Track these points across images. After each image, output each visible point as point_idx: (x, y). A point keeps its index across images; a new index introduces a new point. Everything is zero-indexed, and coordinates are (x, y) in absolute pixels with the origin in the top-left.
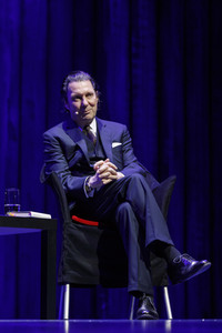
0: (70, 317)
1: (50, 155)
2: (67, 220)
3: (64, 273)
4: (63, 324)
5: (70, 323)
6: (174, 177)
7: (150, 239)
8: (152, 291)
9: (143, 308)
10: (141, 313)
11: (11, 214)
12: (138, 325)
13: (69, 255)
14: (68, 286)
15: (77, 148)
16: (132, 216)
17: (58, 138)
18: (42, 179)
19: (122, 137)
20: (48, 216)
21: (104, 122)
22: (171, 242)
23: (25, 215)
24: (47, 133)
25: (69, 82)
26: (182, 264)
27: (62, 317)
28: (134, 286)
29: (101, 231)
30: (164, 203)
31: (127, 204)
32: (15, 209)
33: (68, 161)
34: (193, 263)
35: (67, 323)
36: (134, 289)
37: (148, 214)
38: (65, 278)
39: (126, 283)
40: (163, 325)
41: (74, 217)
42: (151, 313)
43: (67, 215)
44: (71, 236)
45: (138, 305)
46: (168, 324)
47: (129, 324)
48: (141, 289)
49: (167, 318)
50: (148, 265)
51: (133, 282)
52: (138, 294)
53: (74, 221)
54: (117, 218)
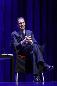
0: (18, 81)
1: (13, 39)
2: (17, 56)
3: (16, 70)
4: (16, 83)
5: (18, 83)
6: (45, 45)
7: (39, 61)
8: (39, 74)
9: (37, 79)
10: (36, 80)
11: (2, 54)
12: (36, 83)
13: (18, 65)
14: (17, 73)
15: (20, 37)
16: (34, 55)
17: (15, 35)
18: (11, 45)
19: (31, 34)
20: (12, 55)
21: (27, 30)
22: (44, 61)
23: (6, 55)
24: (12, 33)
25: (18, 19)
26: (47, 67)
27: (16, 81)
28: (34, 73)
29: (26, 59)
30: (42, 51)
31: (32, 52)
32: (3, 53)
33: (17, 40)
34: (50, 67)
35: (17, 83)
36: (35, 74)
37: (38, 54)
38: (17, 71)
39: (32, 72)
40: (42, 83)
41: (19, 55)
42: (39, 80)
43: (17, 54)
44: (18, 60)
45: (36, 78)
46: (43, 83)
47: (33, 83)
48: (36, 74)
49: (43, 81)
50: (38, 67)
51: (34, 72)
52: (36, 75)
53: (19, 56)
54: (30, 55)
